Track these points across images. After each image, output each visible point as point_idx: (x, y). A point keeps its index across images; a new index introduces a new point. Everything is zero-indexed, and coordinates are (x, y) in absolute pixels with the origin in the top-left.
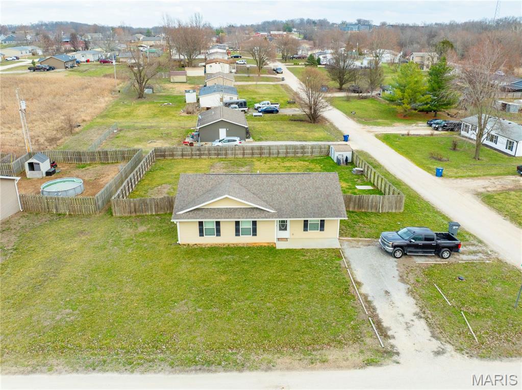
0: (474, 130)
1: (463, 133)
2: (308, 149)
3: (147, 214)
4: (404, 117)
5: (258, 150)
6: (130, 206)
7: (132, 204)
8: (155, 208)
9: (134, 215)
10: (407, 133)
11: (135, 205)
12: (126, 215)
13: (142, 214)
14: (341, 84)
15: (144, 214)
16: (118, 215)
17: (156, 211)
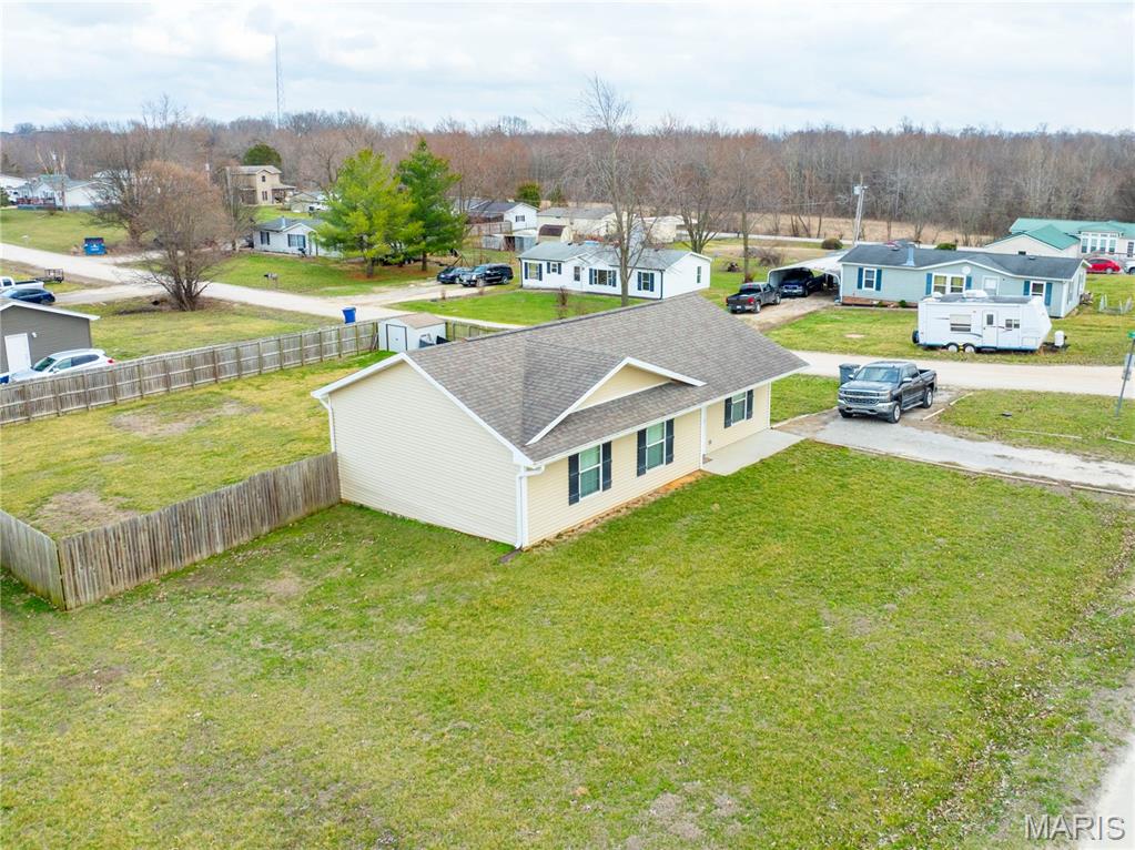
0: (554, 270)
1: (530, 283)
2: (331, 340)
3: (197, 558)
4: (368, 277)
5: (206, 362)
6: (134, 548)
7: (143, 538)
8: (223, 527)
9: (149, 577)
10: (440, 296)
11: (153, 541)
12: (121, 587)
13: (179, 565)
14: (134, 233)
15: (187, 562)
16: (89, 597)
17: (226, 539)
